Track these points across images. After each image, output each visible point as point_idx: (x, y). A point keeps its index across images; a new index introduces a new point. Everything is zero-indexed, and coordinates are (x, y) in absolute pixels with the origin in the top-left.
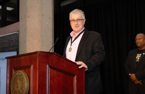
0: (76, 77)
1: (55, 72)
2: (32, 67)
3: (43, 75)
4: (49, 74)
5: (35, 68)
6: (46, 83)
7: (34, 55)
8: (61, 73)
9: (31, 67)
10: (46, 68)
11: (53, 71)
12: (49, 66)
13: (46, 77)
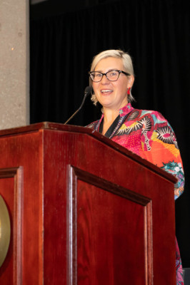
0: (150, 204)
1: (92, 191)
2: (20, 172)
3: (56, 200)
4: (74, 196)
5: (30, 178)
6: (65, 226)
7: (27, 135)
8: (107, 193)
9: (15, 172)
10: (66, 177)
11: (87, 185)
12: (76, 172)
13: (65, 204)
